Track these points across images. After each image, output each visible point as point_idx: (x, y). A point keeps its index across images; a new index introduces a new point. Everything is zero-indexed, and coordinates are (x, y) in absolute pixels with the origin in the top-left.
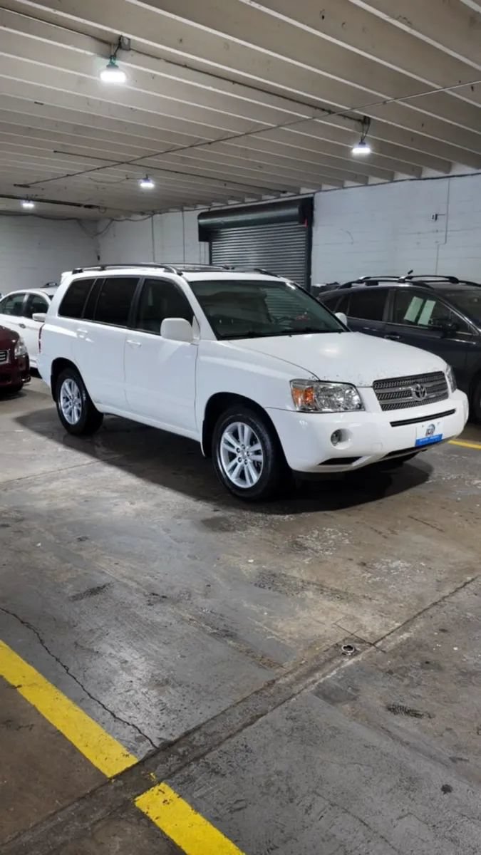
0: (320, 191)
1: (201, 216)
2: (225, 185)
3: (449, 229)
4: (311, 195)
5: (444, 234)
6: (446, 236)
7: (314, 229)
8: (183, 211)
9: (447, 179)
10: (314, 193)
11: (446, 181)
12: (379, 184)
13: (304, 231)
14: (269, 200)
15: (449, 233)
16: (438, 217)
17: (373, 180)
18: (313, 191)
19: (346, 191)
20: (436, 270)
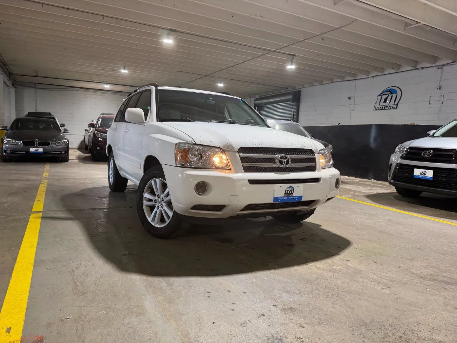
0: (304, 87)
1: (256, 100)
2: (259, 85)
3: (355, 104)
4: (300, 90)
5: (353, 106)
6: (354, 107)
7: (300, 104)
8: (250, 98)
9: (355, 81)
10: (301, 88)
11: (354, 82)
12: (327, 84)
13: (296, 105)
14: (283, 92)
15: (355, 106)
16: (351, 98)
17: (325, 82)
18: (300, 88)
19: (314, 87)
20: (350, 123)
